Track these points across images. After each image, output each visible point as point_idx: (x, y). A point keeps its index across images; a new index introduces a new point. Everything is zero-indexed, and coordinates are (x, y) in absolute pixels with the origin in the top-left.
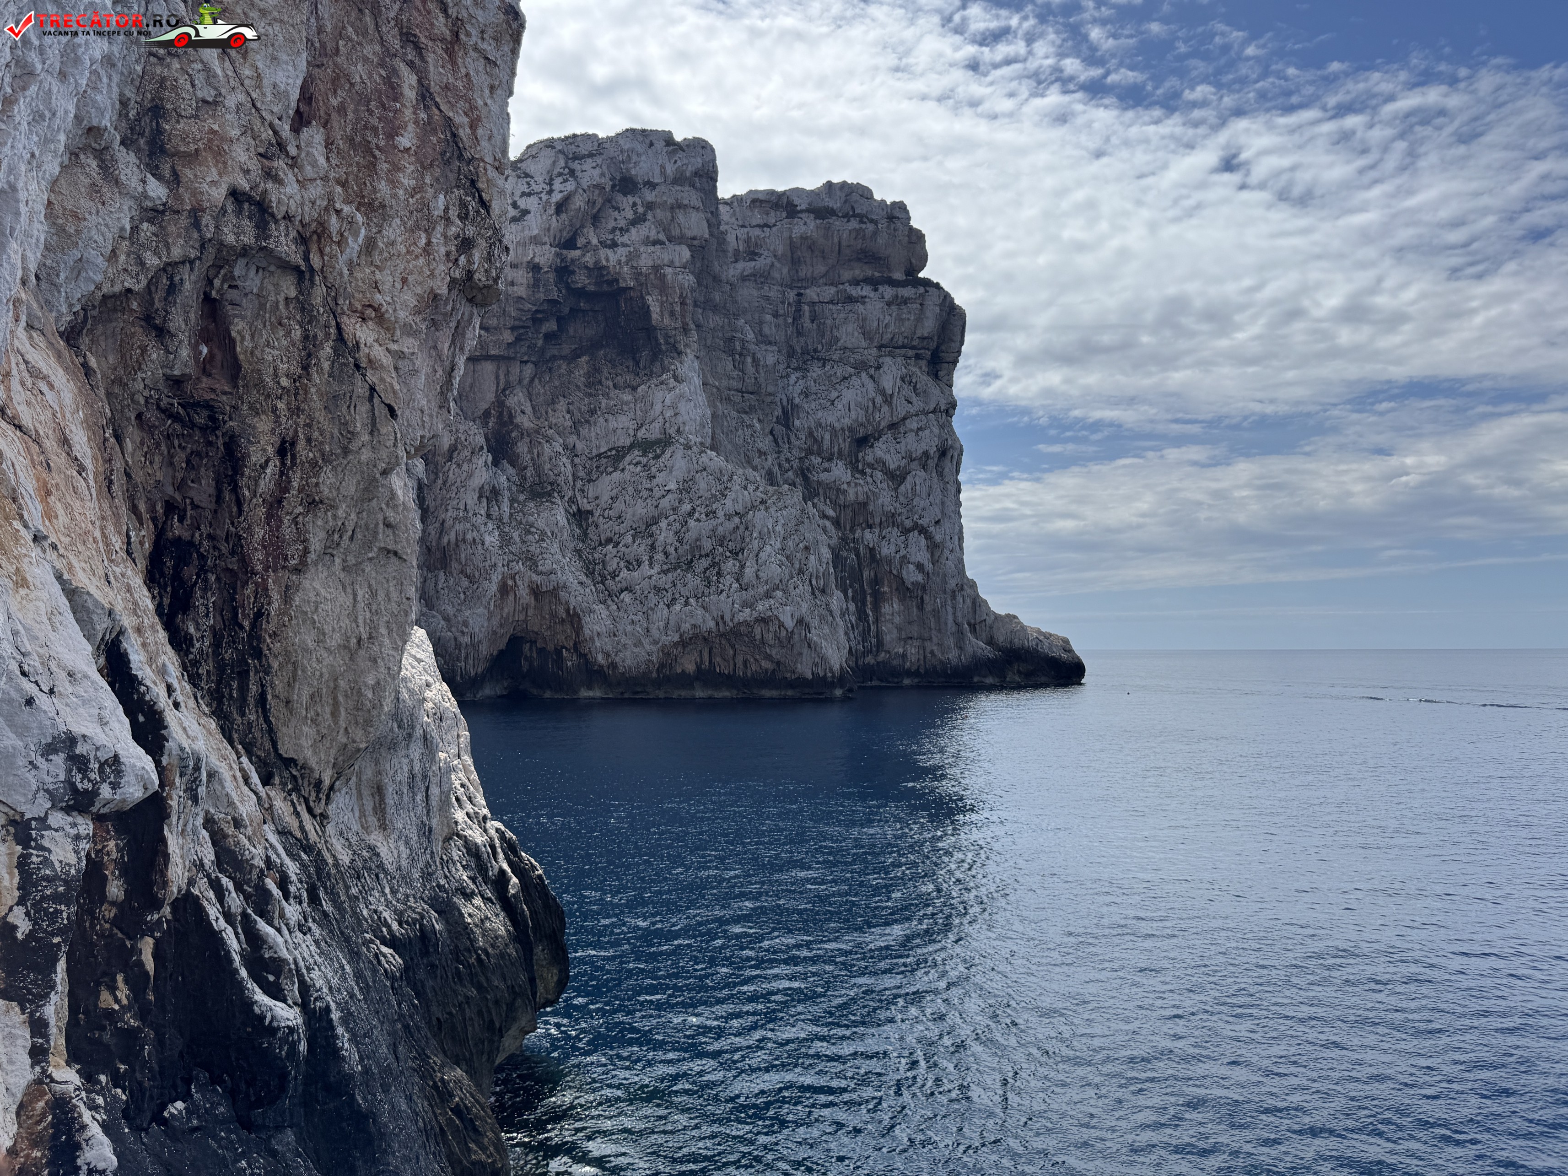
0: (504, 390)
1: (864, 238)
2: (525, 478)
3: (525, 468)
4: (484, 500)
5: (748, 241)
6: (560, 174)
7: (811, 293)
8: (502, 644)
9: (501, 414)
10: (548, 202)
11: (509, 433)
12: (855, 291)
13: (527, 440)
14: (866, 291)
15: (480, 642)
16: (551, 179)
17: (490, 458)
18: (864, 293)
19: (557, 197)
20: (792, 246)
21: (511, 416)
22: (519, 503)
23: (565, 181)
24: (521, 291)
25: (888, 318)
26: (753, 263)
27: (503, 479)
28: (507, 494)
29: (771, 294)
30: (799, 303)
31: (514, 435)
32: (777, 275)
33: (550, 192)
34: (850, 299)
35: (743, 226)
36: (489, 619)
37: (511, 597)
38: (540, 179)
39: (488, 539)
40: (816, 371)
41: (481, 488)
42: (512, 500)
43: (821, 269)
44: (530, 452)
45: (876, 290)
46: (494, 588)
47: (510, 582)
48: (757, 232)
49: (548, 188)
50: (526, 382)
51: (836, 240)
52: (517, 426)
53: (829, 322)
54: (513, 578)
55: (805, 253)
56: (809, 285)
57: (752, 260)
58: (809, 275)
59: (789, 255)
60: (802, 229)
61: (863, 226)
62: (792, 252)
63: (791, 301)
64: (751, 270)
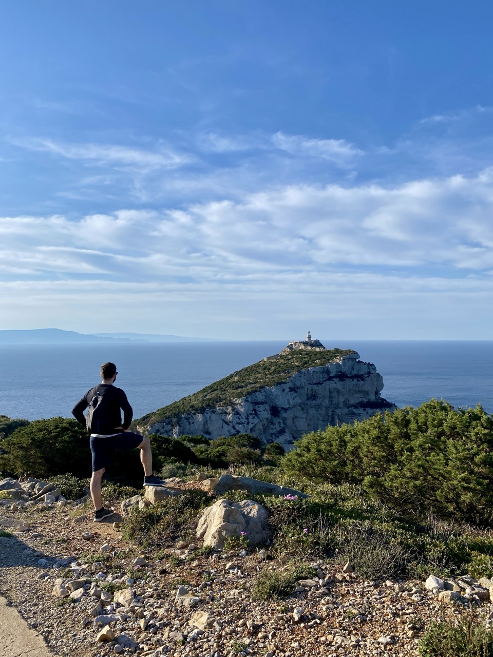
1: (359, 387)
5: (312, 390)
6: (251, 414)
7: (338, 412)
10: (247, 428)
12: (356, 411)
14: (361, 410)
16: (248, 416)
18: (360, 412)
19: (251, 426)
20: (331, 393)
23: (254, 418)
26: (314, 401)
29: (322, 413)
30: (333, 414)
32: (323, 404)
33: (248, 423)
34: (354, 414)
35: (310, 384)
38: (244, 417)
43: (342, 399)
45: (365, 410)
48: (315, 387)
49: (247, 421)
51: (348, 389)
55: (335, 394)
56: (337, 407)
57: (314, 399)
58: (337, 402)
59: (329, 395)
60: (334, 385)
61: (359, 382)
62: (330, 394)
63: (330, 414)
64: (314, 404)
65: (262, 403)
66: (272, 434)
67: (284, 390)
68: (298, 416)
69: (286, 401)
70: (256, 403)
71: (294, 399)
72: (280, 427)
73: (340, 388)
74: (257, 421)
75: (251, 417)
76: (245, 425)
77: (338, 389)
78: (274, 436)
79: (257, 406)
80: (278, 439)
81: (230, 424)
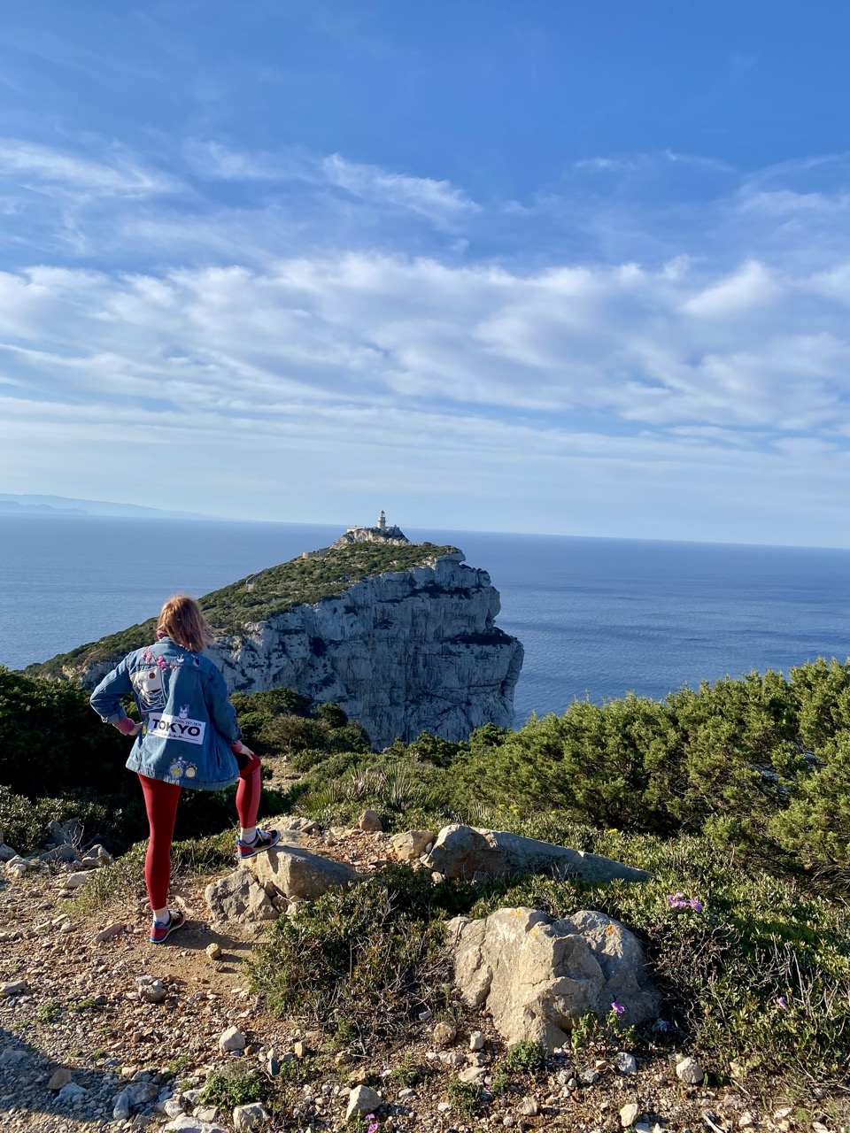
1: (461, 609)
5: (383, 612)
6: (275, 650)
7: (425, 649)
12: (454, 648)
14: (462, 648)
18: (460, 650)
19: (274, 671)
20: (414, 616)
25: (476, 668)
26: (386, 631)
29: (398, 650)
30: (416, 653)
32: (401, 635)
34: (450, 653)
35: (380, 601)
38: (262, 655)
40: (425, 705)
43: (432, 629)
45: (468, 647)
48: (390, 606)
49: (267, 662)
51: (443, 612)
53: (435, 669)
55: (422, 620)
56: (424, 641)
57: (386, 628)
58: (423, 634)
59: (411, 620)
60: (421, 605)
61: (461, 601)
62: (413, 619)
63: (411, 653)
64: (385, 636)
65: (297, 632)
66: (310, 686)
67: (335, 611)
68: (358, 655)
69: (339, 630)
70: (286, 632)
71: (352, 625)
72: (326, 673)
73: (429, 608)
74: (285, 663)
75: (274, 655)
76: (263, 668)
77: (426, 610)
78: (313, 689)
79: (287, 636)
80: (321, 694)
81: (237, 666)
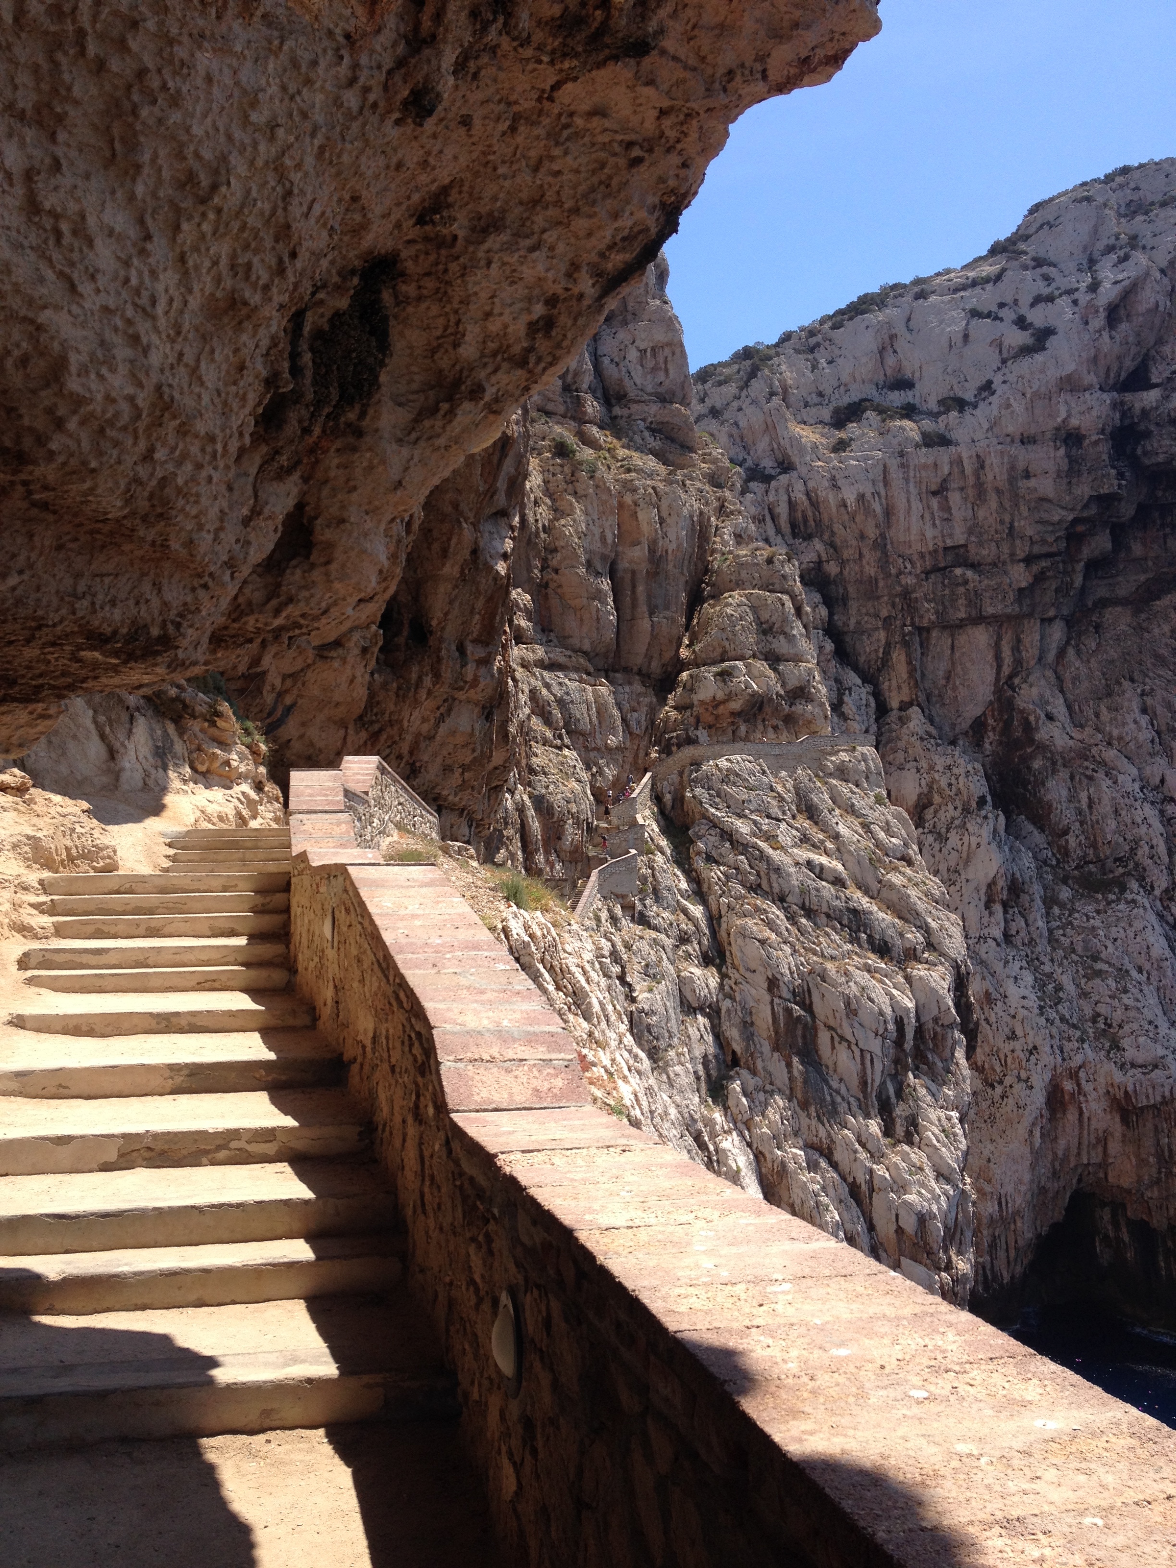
0: (1011, 677)
2: (1066, 853)
3: (1066, 832)
4: (998, 908)
8: (1058, 1215)
9: (1007, 726)
11: (1026, 760)
13: (1064, 774)
15: (1017, 1213)
17: (1002, 819)
21: (1029, 729)
22: (1062, 906)
24: (1046, 486)
27: (1027, 860)
28: (1037, 889)
31: (1037, 764)
36: (1033, 1167)
37: (1072, 1116)
39: (1013, 992)
41: (991, 886)
42: (1050, 901)
44: (1073, 798)
46: (1039, 1098)
47: (1068, 1086)
50: (1051, 656)
52: (1042, 748)
54: (1074, 1075)
